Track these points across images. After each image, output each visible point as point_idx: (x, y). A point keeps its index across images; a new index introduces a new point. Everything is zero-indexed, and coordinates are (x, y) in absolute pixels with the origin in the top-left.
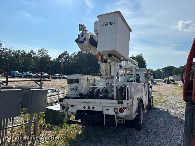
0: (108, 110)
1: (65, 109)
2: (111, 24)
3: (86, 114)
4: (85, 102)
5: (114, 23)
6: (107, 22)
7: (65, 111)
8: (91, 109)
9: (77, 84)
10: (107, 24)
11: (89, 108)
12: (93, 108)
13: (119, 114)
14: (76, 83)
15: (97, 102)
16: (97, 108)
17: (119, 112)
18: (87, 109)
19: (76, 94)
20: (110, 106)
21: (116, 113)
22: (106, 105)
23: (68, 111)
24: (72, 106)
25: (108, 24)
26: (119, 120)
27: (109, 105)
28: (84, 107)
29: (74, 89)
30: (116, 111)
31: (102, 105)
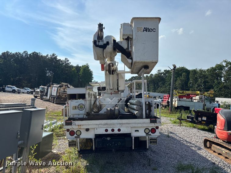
0: (138, 131)
1: (75, 135)
2: (151, 31)
3: (109, 139)
4: (107, 124)
5: (154, 30)
6: (145, 28)
7: (75, 137)
8: (116, 132)
9: (83, 100)
10: (145, 30)
11: (113, 130)
12: (119, 130)
13: (150, 134)
15: (124, 123)
16: (124, 131)
17: (150, 133)
18: (110, 132)
19: (82, 113)
20: (142, 127)
21: (147, 134)
22: (136, 125)
23: (79, 137)
24: (87, 130)
25: (146, 30)
26: (152, 142)
27: (140, 125)
28: (106, 130)
30: (147, 131)
31: (131, 125)
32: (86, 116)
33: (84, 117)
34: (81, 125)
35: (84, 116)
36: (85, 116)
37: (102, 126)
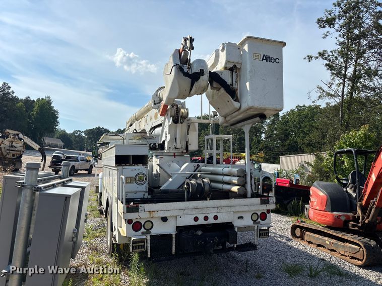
0: (242, 217)
1: (143, 230)
2: (273, 61)
3: (200, 233)
4: (197, 208)
5: (277, 61)
6: (264, 55)
7: (143, 233)
8: (211, 221)
9: (144, 167)
10: (264, 58)
11: (206, 218)
12: (216, 218)
13: (259, 222)
14: (140, 166)
15: (223, 205)
16: (223, 218)
17: (259, 220)
18: (201, 221)
19: (142, 190)
20: (249, 211)
21: (255, 221)
22: (238, 209)
23: (150, 233)
24: (164, 219)
25: (266, 58)
26: (262, 233)
27: (246, 208)
28: (196, 219)
29: (135, 179)
30: (255, 217)
31: (234, 209)
32: (149, 195)
33: (146, 197)
34: (154, 211)
35: (144, 195)
36: (147, 194)
37: (189, 212)
